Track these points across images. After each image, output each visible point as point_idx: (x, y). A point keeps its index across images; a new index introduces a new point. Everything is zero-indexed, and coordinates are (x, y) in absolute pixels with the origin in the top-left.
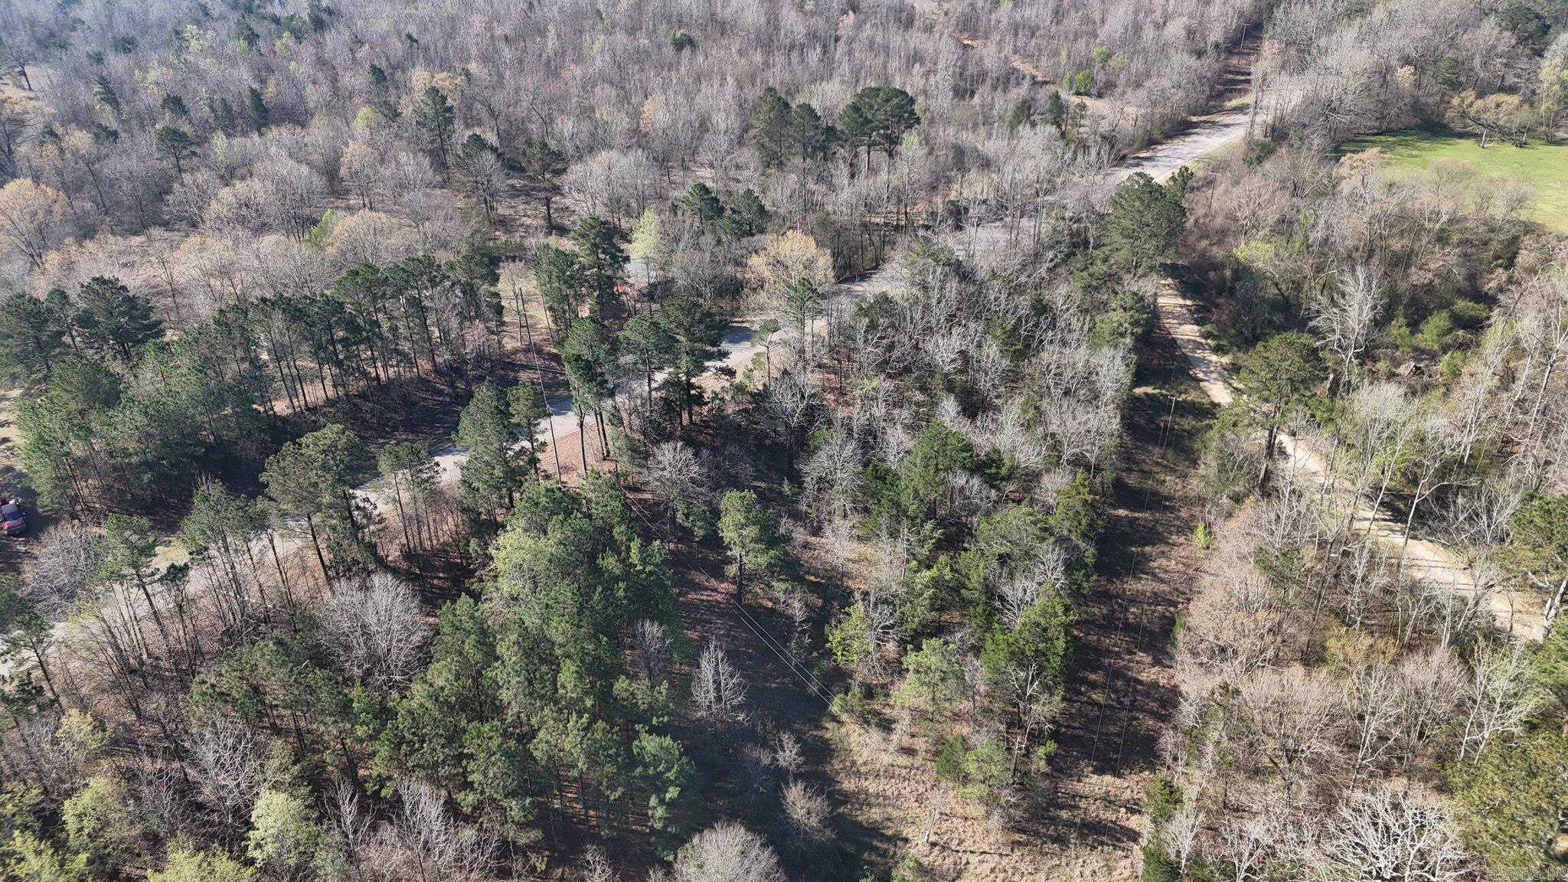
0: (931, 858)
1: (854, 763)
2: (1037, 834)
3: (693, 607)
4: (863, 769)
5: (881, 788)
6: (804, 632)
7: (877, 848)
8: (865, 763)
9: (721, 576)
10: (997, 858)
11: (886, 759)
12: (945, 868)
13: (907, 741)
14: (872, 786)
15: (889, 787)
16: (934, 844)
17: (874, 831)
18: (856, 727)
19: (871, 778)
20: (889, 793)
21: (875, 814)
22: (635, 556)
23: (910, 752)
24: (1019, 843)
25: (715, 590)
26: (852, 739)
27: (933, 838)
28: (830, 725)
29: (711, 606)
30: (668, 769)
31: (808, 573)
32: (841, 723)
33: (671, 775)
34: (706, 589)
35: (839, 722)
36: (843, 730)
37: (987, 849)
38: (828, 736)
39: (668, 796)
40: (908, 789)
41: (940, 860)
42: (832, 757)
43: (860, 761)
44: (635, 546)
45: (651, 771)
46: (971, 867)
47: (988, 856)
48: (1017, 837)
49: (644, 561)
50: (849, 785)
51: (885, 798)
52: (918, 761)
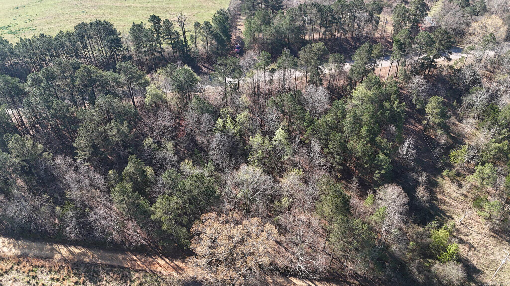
0: (459, 227)
1: (444, 191)
2: (502, 237)
3: (408, 129)
4: (446, 194)
5: (450, 202)
6: (442, 148)
7: (442, 217)
8: (448, 193)
9: (420, 123)
10: (483, 237)
11: (455, 195)
12: (463, 231)
13: (465, 193)
14: (447, 200)
15: (454, 203)
16: (462, 224)
17: (443, 212)
18: (449, 182)
19: (448, 198)
20: (453, 204)
21: (445, 208)
22: (395, 105)
23: (466, 196)
24: (493, 236)
25: (416, 127)
26: (446, 185)
27: (462, 222)
28: (440, 178)
29: (413, 131)
30: (384, 165)
31: (451, 132)
32: (444, 179)
33: (385, 167)
34: (413, 125)
35: (443, 178)
36: (444, 181)
37: (481, 233)
38: (438, 181)
39: (382, 172)
40: (460, 206)
41: (462, 229)
42: (437, 187)
43: (447, 192)
44: (396, 102)
45: (379, 164)
46: (472, 235)
47: (480, 235)
48: (493, 234)
49: (397, 108)
50: (439, 196)
51: (450, 205)
52: (467, 200)
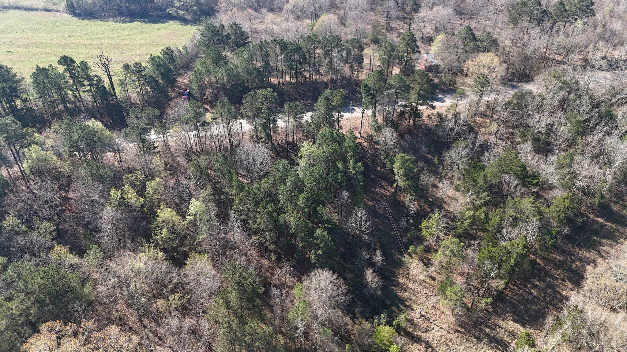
0: (418, 320)
1: (408, 273)
2: (470, 332)
4: (411, 277)
5: (413, 287)
6: (411, 217)
7: (399, 307)
8: (412, 275)
9: (391, 186)
10: (446, 332)
11: (422, 277)
12: (422, 326)
13: (434, 274)
14: (410, 285)
15: (417, 288)
16: (422, 316)
17: (402, 301)
18: (417, 261)
19: (412, 282)
20: (416, 290)
21: (406, 295)
22: (351, 165)
23: (434, 279)
24: (460, 331)
25: (388, 190)
26: (413, 264)
27: (423, 313)
28: (407, 256)
29: (383, 195)
31: (430, 197)
32: (412, 257)
33: (321, 245)
34: (385, 189)
35: (411, 256)
36: (411, 260)
37: (444, 327)
38: (403, 259)
39: (318, 252)
40: (425, 292)
41: (422, 323)
42: (400, 267)
43: (412, 274)
46: (433, 331)
47: (443, 330)
48: (460, 329)
49: (354, 168)
50: (401, 280)
51: (414, 291)
52: (435, 284)
